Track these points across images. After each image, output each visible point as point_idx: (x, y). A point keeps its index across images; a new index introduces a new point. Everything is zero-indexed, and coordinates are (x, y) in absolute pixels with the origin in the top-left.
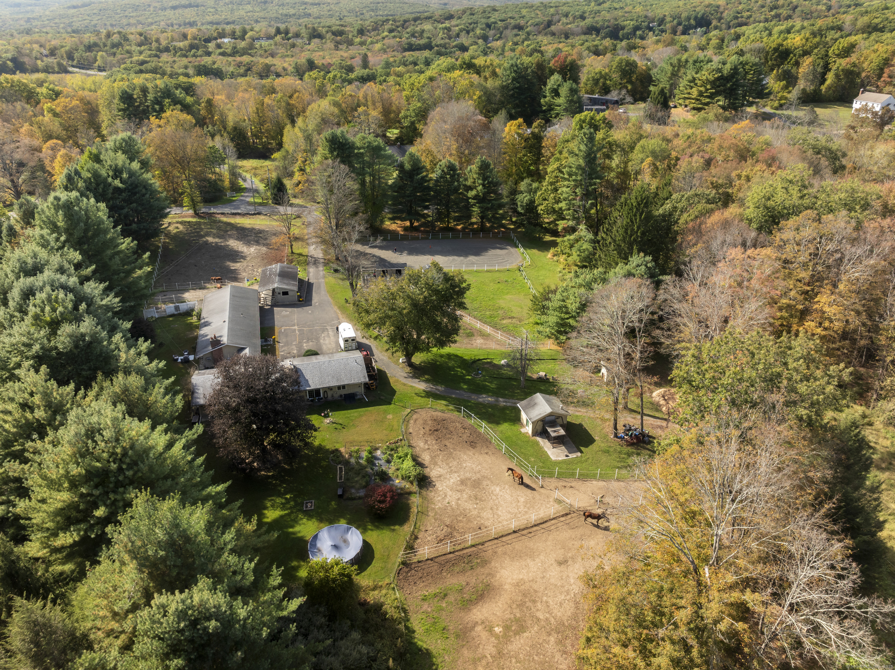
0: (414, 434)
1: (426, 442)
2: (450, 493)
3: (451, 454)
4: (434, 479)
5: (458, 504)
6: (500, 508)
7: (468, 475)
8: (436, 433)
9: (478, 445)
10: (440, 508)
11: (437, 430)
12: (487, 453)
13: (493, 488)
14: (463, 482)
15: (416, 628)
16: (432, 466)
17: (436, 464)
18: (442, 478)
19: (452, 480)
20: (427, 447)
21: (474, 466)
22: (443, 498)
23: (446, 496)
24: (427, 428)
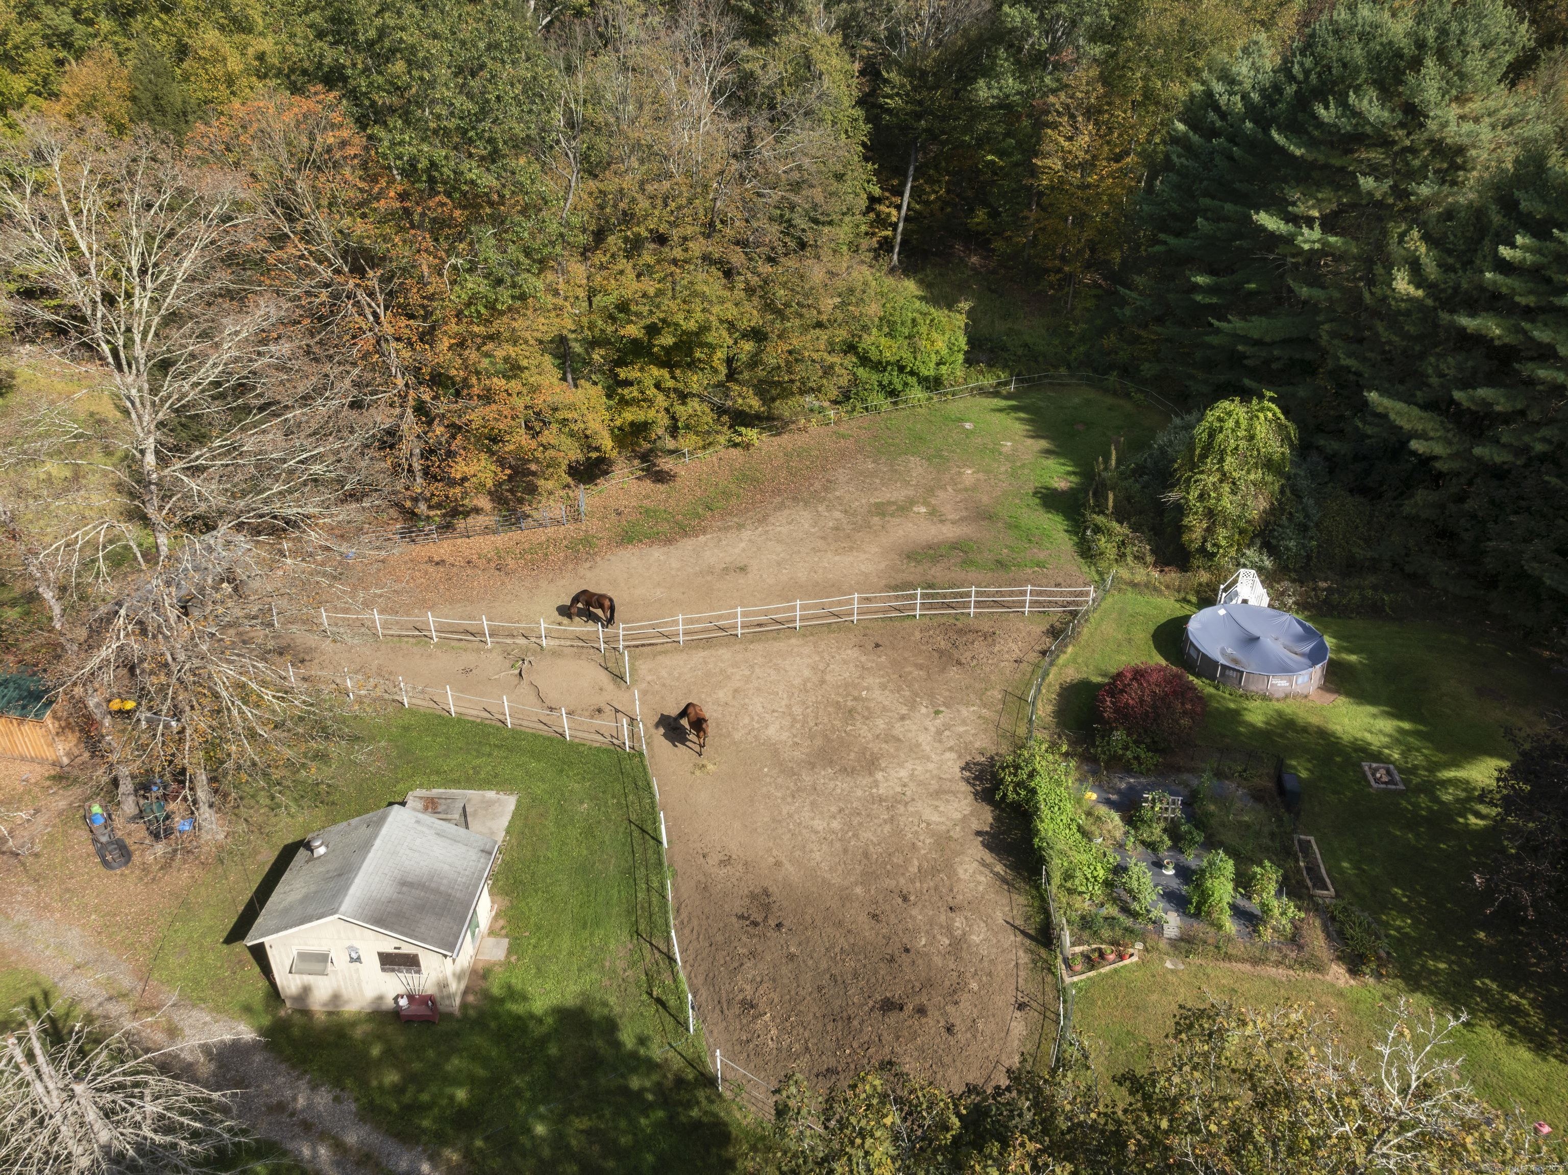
0: (1004, 1000)
1: (958, 945)
2: (926, 741)
3: (868, 877)
4: (964, 787)
5: (913, 706)
6: (797, 681)
7: (842, 785)
8: (896, 992)
9: (738, 905)
10: (968, 704)
11: (889, 1006)
12: (726, 862)
13: (785, 736)
14: (871, 764)
15: (1066, 536)
16: (957, 833)
17: (943, 841)
18: (934, 786)
19: (903, 773)
20: (959, 922)
21: (806, 814)
22: (947, 727)
23: (939, 733)
24: (932, 1023)
